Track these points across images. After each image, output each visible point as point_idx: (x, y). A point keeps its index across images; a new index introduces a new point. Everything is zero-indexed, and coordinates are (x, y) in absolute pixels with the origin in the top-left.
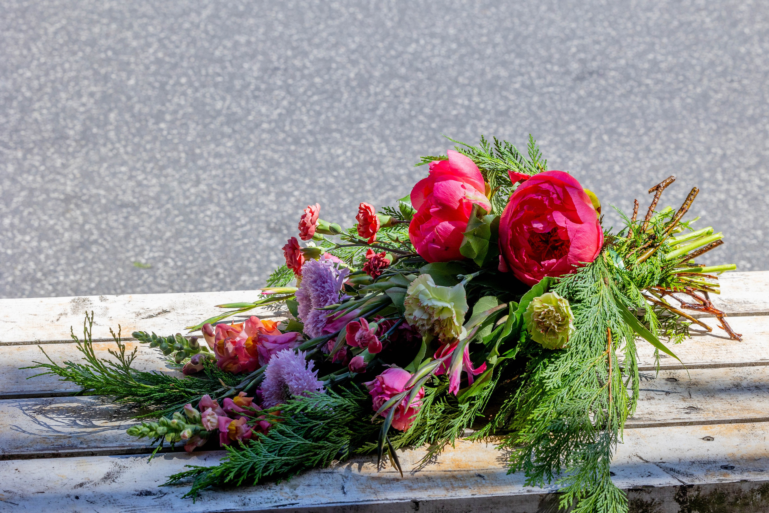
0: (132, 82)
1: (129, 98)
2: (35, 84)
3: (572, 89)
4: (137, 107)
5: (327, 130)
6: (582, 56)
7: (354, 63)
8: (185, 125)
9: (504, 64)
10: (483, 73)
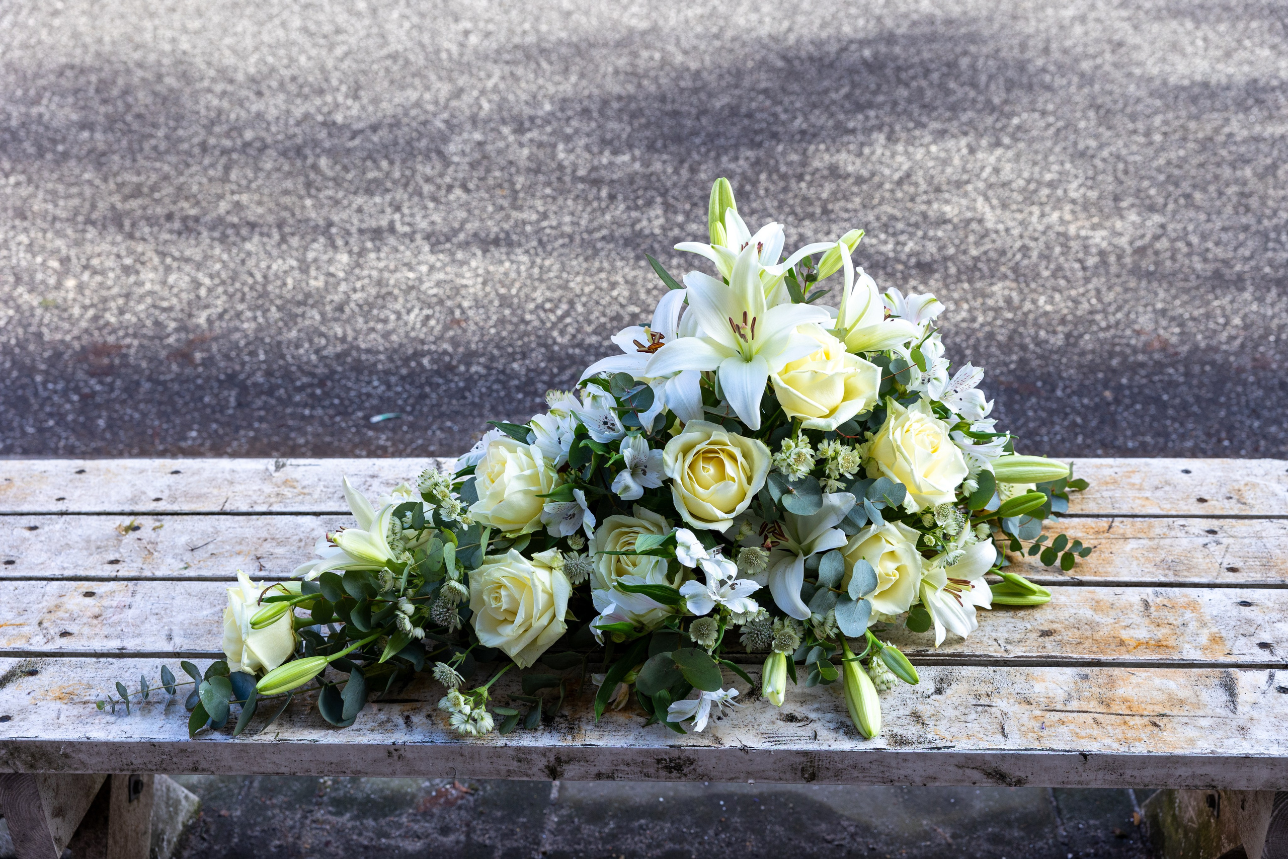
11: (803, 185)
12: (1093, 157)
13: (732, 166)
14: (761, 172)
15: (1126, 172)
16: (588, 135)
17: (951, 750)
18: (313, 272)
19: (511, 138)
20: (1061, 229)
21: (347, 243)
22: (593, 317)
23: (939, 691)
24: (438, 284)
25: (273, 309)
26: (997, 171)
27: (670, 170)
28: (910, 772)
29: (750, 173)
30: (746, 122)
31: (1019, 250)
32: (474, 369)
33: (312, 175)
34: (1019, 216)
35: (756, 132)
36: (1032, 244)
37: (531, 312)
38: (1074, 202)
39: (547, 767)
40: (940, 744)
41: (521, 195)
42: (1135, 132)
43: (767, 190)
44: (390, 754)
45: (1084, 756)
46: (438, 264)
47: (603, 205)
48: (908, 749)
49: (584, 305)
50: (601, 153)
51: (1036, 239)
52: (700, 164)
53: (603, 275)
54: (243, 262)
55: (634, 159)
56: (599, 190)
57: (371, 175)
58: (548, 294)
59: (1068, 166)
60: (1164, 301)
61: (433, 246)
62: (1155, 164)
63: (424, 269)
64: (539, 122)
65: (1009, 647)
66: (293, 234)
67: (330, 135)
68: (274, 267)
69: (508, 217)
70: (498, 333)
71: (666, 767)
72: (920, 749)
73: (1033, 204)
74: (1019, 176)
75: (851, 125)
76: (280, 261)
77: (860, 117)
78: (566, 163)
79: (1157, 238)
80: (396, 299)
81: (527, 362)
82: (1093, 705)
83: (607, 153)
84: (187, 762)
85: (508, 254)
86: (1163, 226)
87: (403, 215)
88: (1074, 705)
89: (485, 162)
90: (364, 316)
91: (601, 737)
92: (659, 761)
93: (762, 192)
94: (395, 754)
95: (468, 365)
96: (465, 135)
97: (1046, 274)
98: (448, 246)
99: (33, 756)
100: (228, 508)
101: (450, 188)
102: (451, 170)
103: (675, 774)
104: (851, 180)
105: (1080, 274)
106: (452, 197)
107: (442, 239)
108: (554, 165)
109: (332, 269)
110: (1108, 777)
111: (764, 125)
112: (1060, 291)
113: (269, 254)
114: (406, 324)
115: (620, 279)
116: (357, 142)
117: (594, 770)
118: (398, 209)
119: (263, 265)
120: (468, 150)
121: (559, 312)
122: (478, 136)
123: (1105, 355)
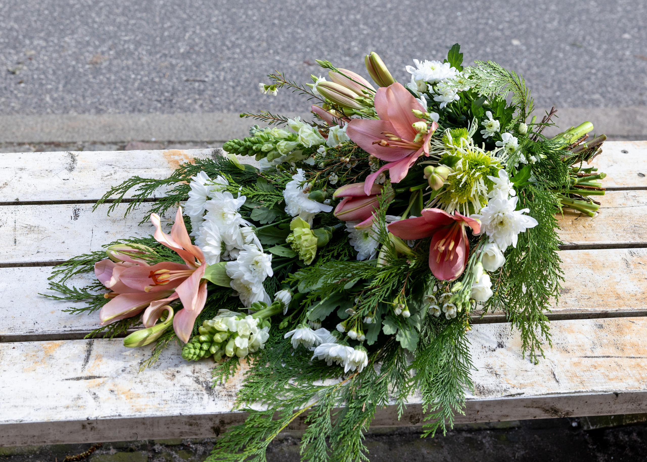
17: (522, 397)
23: (500, 345)
32: (36, 42)
40: (513, 391)
44: (84, 427)
45: (617, 394)
48: (490, 398)
82: (611, 351)
88: (598, 352)
94: (88, 427)
95: (31, 38)
110: (630, 407)
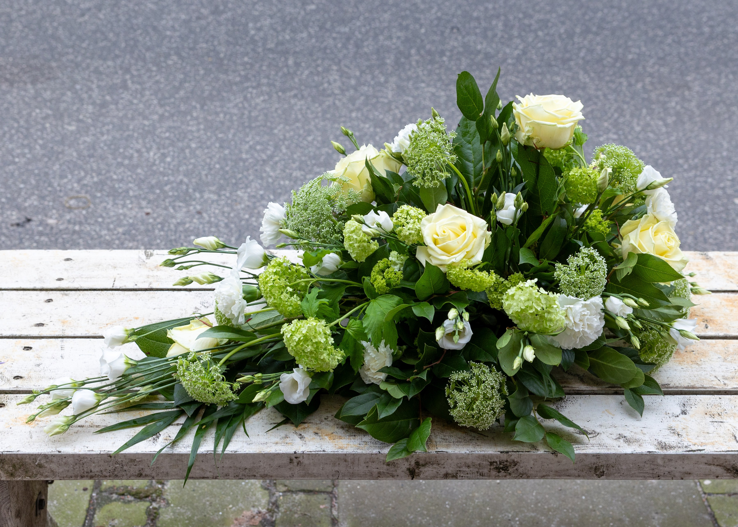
0: (423, 31)
1: (422, 41)
2: (363, 30)
3: (705, 45)
4: (428, 47)
5: (550, 65)
6: (711, 23)
7: (563, 23)
8: (459, 59)
9: (661, 27)
10: (646, 33)
11: (445, 59)
12: (661, 42)
13: (387, 43)
14: (411, 48)
15: (687, 54)
16: (271, 17)
18: (66, 120)
19: (211, 18)
20: (646, 96)
21: (90, 97)
22: (295, 156)
24: (169, 129)
25: (38, 147)
26: (591, 51)
27: (339, 45)
28: (672, 469)
29: (402, 48)
30: (394, 9)
31: (616, 111)
33: (54, 43)
34: (613, 86)
35: (404, 18)
36: (625, 107)
37: (247, 152)
38: (651, 75)
39: (409, 469)
41: (225, 62)
42: (689, 25)
43: (417, 62)
46: (167, 114)
47: (291, 71)
49: (288, 148)
50: (284, 30)
51: (628, 103)
52: (362, 41)
53: (299, 125)
54: (7, 109)
55: (310, 36)
56: (287, 59)
57: (101, 44)
58: (258, 138)
59: (644, 49)
60: (728, 150)
61: (160, 100)
62: (707, 49)
63: (156, 117)
64: (230, 5)
65: (726, 382)
66: (45, 90)
67: (63, 13)
68: (34, 114)
69: (217, 79)
70: (222, 168)
71: (497, 468)
72: (680, 451)
73: (621, 76)
74: (608, 56)
75: (475, 14)
76: (38, 111)
77: (482, 8)
78: (256, 38)
79: (715, 104)
80: (137, 140)
81: (249, 190)
83: (288, 31)
84: (134, 470)
85: (222, 107)
86: (719, 95)
87: (133, 76)
89: (192, 36)
90: (112, 154)
91: (448, 446)
92: (491, 463)
93: (414, 63)
96: (173, 15)
97: (638, 129)
98: (172, 100)
99: (14, 466)
100: (117, 286)
101: (167, 56)
102: (165, 42)
103: (502, 473)
104: (480, 57)
105: (664, 129)
106: (170, 62)
107: (167, 95)
108: (248, 39)
109: (81, 117)
111: (408, 12)
112: (649, 142)
113: (28, 104)
114: (147, 160)
115: (312, 127)
116: (86, 17)
117: (443, 471)
118: (127, 70)
119: (24, 113)
120: (177, 26)
121: (269, 152)
122: (183, 17)
123: (690, 189)
